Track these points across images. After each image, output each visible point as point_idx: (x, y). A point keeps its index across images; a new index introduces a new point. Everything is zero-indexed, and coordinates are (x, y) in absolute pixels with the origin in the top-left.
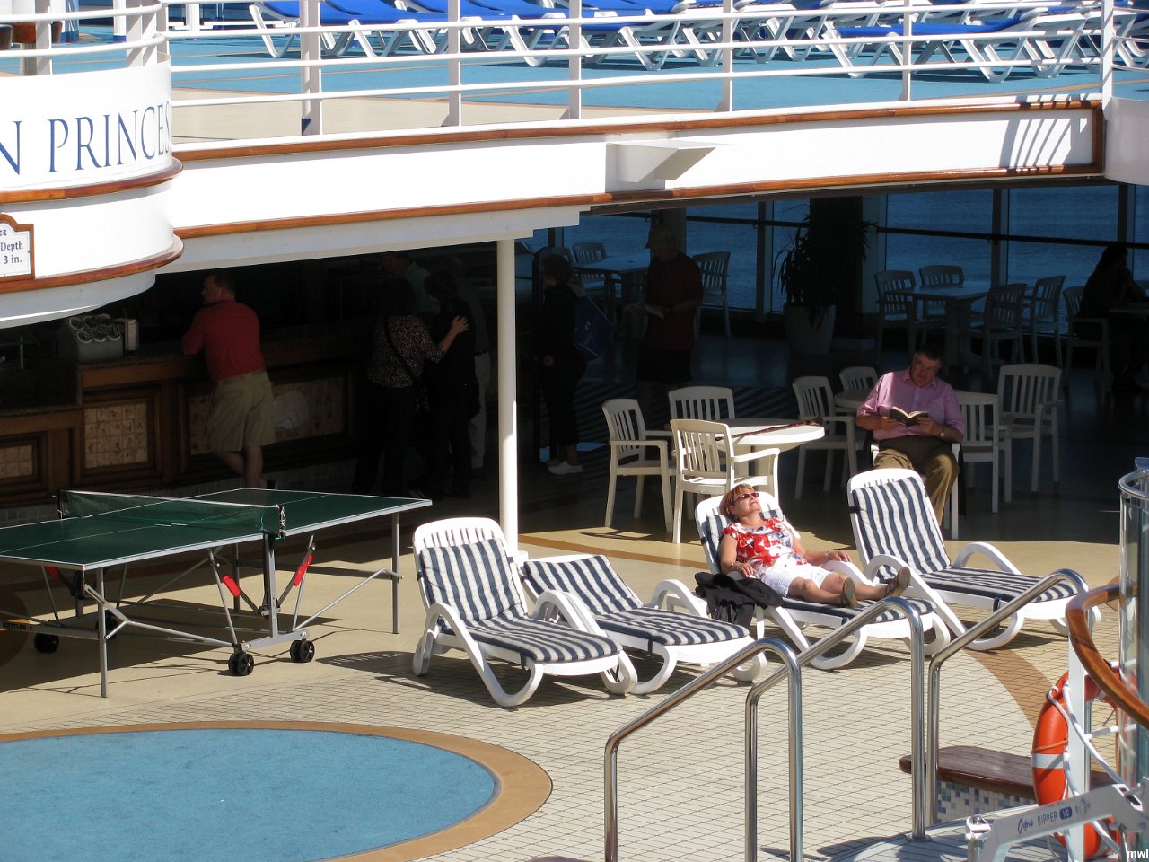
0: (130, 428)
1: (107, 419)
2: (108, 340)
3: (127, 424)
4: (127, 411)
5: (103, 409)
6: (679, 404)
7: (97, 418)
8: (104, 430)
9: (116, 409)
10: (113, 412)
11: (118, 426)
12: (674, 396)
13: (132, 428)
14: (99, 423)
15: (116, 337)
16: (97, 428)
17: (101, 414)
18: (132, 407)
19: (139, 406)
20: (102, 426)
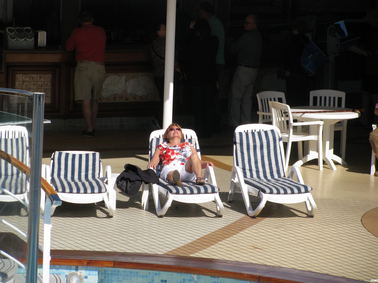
0: (42, 86)
1: (28, 80)
2: (26, 40)
3: (40, 83)
4: (40, 77)
5: (26, 75)
6: (315, 98)
7: (23, 79)
8: (26, 86)
9: (34, 76)
10: (32, 77)
11: (35, 84)
12: (313, 94)
13: (43, 86)
14: (23, 82)
15: (31, 38)
16: (23, 84)
17: (25, 77)
18: (43, 76)
19: (47, 75)
20: (25, 83)
